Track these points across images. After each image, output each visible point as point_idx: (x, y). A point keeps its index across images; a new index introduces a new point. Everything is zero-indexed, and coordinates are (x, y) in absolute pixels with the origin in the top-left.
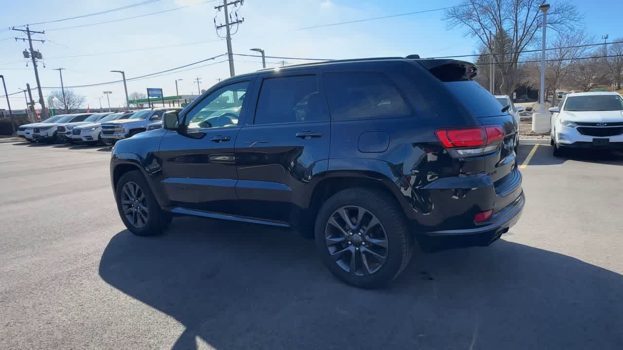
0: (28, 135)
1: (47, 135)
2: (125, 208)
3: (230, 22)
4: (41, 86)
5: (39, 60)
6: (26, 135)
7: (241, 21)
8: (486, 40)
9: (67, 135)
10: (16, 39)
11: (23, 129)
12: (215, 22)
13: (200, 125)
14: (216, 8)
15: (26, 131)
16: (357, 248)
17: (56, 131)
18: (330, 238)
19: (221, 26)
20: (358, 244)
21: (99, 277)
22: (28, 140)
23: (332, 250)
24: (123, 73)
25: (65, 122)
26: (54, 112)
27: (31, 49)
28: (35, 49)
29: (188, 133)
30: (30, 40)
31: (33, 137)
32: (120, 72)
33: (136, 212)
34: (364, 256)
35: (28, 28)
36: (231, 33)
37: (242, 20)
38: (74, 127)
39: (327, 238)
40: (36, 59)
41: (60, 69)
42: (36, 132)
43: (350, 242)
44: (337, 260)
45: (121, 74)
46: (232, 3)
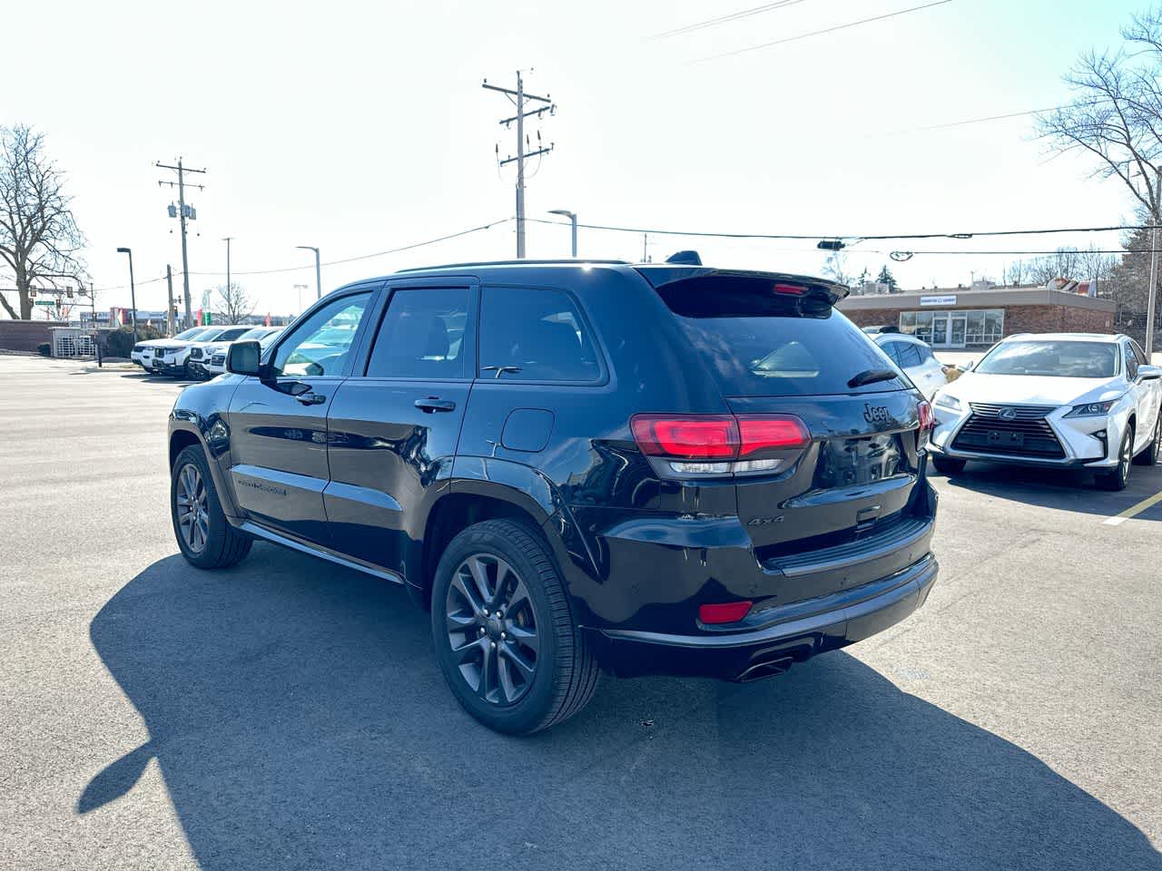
0: (146, 360)
1: (175, 363)
2: (181, 511)
3: (525, 153)
4: (189, 271)
5: (191, 221)
6: (143, 360)
7: (547, 150)
8: (1144, 190)
9: (203, 365)
10: (160, 183)
11: (140, 349)
12: (497, 151)
13: (306, 369)
14: (502, 122)
15: (145, 352)
16: (493, 644)
17: (189, 357)
18: (454, 616)
19: (509, 161)
20: (495, 637)
21: (87, 630)
22: (147, 369)
23: (456, 641)
24: (317, 251)
25: (206, 340)
26: (209, 319)
27: (181, 201)
28: (187, 202)
29: (278, 382)
30: (181, 184)
31: (154, 365)
32: (313, 249)
33: (194, 521)
34: (502, 663)
35: (180, 164)
36: (525, 175)
37: (550, 147)
38: (218, 351)
39: (449, 615)
40: (187, 219)
41: (228, 239)
42: (159, 357)
43: (483, 630)
44: (461, 663)
45: (315, 253)
46: (534, 112)
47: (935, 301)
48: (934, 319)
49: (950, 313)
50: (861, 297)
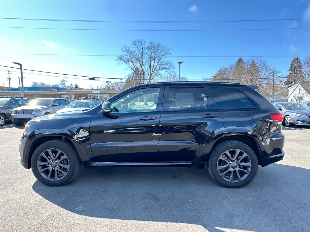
47: (96, 92)
48: (95, 96)
49: (98, 95)
50: (77, 91)
